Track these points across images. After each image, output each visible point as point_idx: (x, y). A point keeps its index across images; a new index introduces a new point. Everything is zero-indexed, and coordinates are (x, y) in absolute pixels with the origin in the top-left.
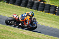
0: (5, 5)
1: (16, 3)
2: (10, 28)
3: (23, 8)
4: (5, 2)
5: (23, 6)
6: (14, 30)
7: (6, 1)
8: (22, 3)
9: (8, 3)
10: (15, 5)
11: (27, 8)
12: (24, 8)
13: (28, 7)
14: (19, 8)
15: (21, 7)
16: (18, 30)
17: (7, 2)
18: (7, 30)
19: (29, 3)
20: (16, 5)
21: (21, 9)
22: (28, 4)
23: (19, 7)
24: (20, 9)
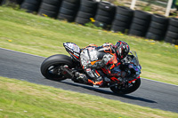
0: (99, 35)
1: (132, 30)
2: (114, 106)
3: (152, 42)
4: (98, 26)
5: (154, 36)
6: (127, 110)
7: (101, 24)
8: (151, 29)
9: (109, 29)
10: (128, 34)
11: (167, 42)
12: (158, 42)
13: (169, 41)
14: (140, 45)
15: (147, 40)
16: (140, 110)
17: (105, 28)
18: (106, 110)
19: (170, 27)
20: (134, 34)
21: (148, 45)
22: (169, 32)
23: (140, 40)
24: (144, 48)
